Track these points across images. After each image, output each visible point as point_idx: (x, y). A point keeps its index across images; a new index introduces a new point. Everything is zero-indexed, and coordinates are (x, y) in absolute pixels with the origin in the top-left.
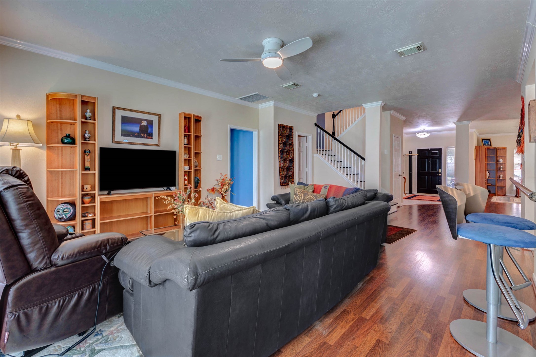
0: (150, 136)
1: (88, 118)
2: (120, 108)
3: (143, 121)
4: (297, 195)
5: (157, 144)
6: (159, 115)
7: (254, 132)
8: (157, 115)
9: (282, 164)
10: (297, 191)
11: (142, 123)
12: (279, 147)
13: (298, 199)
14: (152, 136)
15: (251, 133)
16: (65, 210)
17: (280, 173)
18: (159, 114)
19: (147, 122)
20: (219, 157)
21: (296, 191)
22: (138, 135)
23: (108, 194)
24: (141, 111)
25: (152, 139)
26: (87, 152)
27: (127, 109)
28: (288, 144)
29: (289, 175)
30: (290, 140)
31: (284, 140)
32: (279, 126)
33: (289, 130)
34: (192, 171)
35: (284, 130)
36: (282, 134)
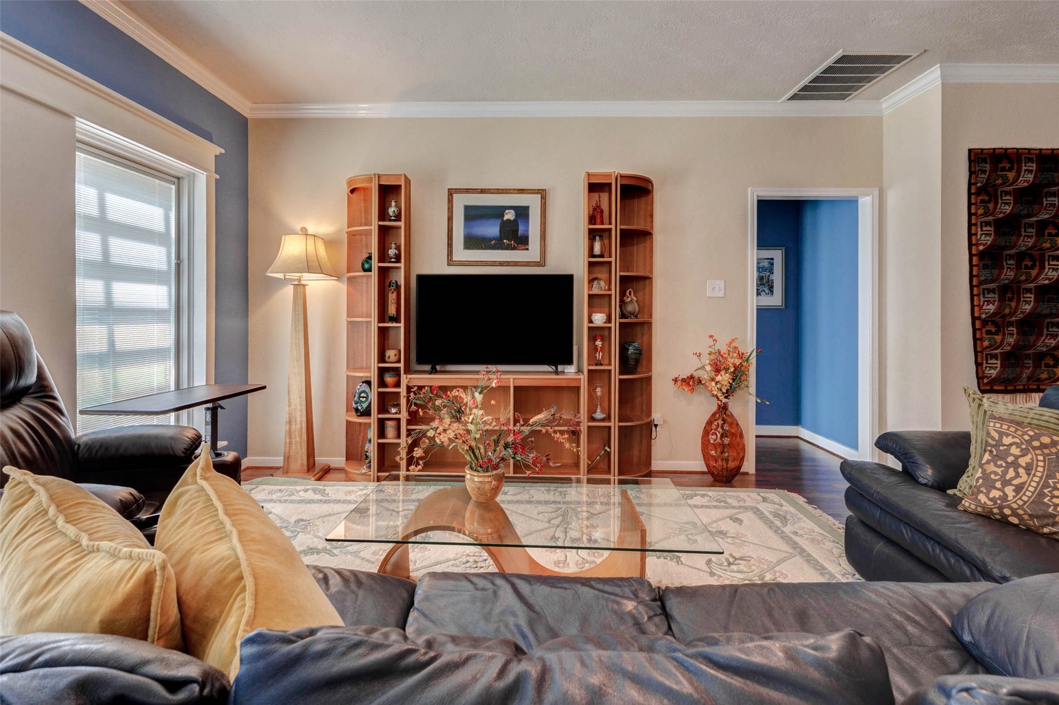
0: (522, 244)
1: (393, 218)
2: (460, 189)
3: (507, 211)
4: (998, 457)
5: (539, 260)
6: (543, 193)
7: (861, 201)
8: (537, 193)
9: (992, 308)
10: (1001, 434)
11: (504, 216)
12: (974, 238)
13: (1008, 477)
14: (528, 242)
15: (852, 203)
16: (362, 395)
17: (975, 339)
18: (541, 190)
19: (515, 212)
20: (715, 288)
21: (996, 436)
22: (497, 244)
23: (434, 371)
24: (503, 190)
25: (527, 249)
26: (393, 286)
27: (474, 189)
28: (1031, 225)
29: (1038, 348)
30: (1045, 205)
31: (1007, 207)
32: (972, 158)
33: (1034, 165)
34: (613, 325)
35: (1007, 168)
36: (988, 189)
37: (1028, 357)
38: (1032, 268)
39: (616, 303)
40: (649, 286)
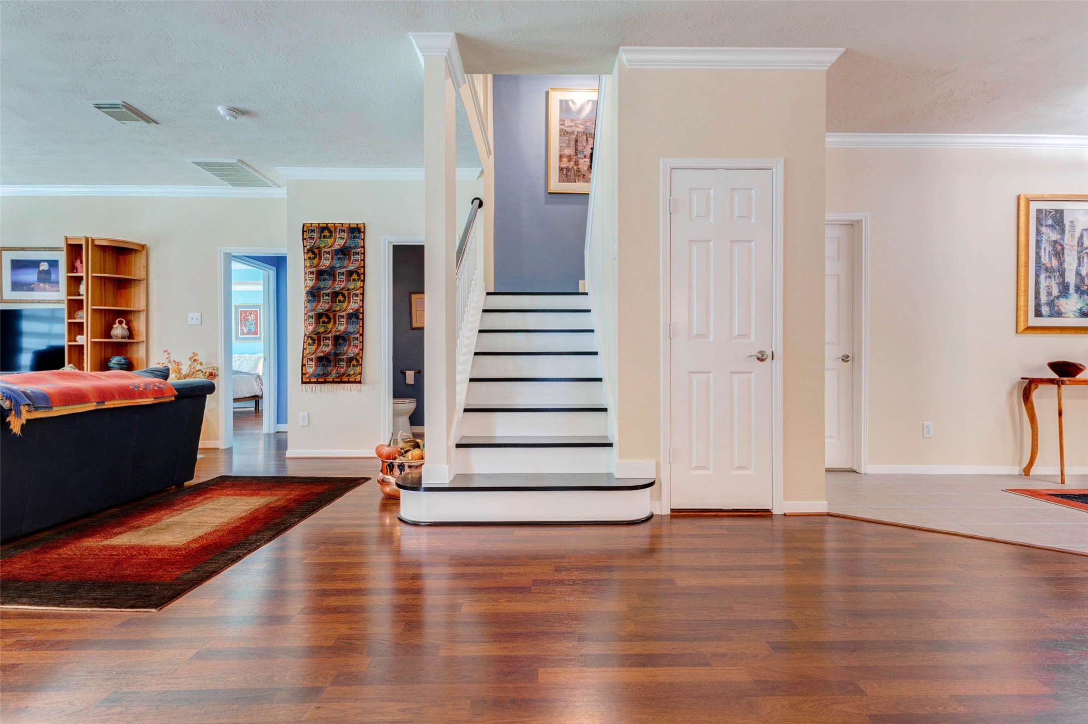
2: (6, 248)
11: (40, 267)
12: (306, 282)
14: (58, 286)
19: (48, 264)
24: (37, 248)
25: (58, 291)
27: (16, 248)
29: (349, 355)
30: (352, 260)
31: (327, 262)
32: (305, 229)
33: (346, 234)
34: (85, 344)
35: (328, 236)
36: (314, 250)
37: (342, 360)
38: (344, 302)
39: (88, 328)
40: (143, 317)
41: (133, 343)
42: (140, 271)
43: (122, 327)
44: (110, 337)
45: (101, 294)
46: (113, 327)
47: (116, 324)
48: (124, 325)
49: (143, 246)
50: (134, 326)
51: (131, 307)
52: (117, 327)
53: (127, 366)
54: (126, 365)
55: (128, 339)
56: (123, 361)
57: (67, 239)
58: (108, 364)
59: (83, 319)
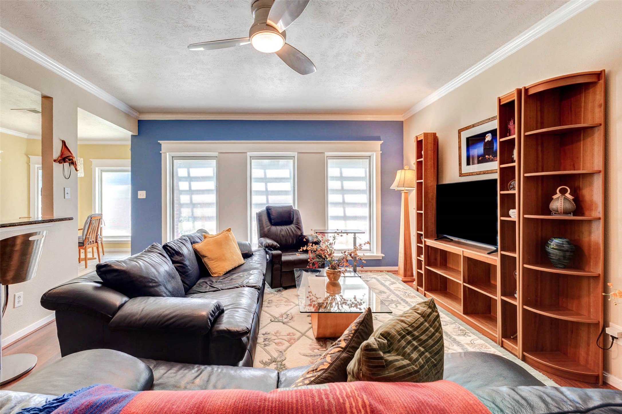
2: (464, 128)
19: (491, 134)
34: (517, 220)
39: (520, 201)
40: (598, 182)
41: (582, 221)
42: (593, 112)
43: (566, 199)
44: (549, 212)
45: (537, 157)
46: (553, 199)
47: (557, 193)
48: (568, 195)
49: (599, 75)
50: (583, 196)
51: (579, 169)
52: (558, 198)
53: (572, 254)
54: (571, 252)
55: (574, 215)
56: (566, 246)
57: (500, 100)
58: (545, 248)
59: (515, 190)
